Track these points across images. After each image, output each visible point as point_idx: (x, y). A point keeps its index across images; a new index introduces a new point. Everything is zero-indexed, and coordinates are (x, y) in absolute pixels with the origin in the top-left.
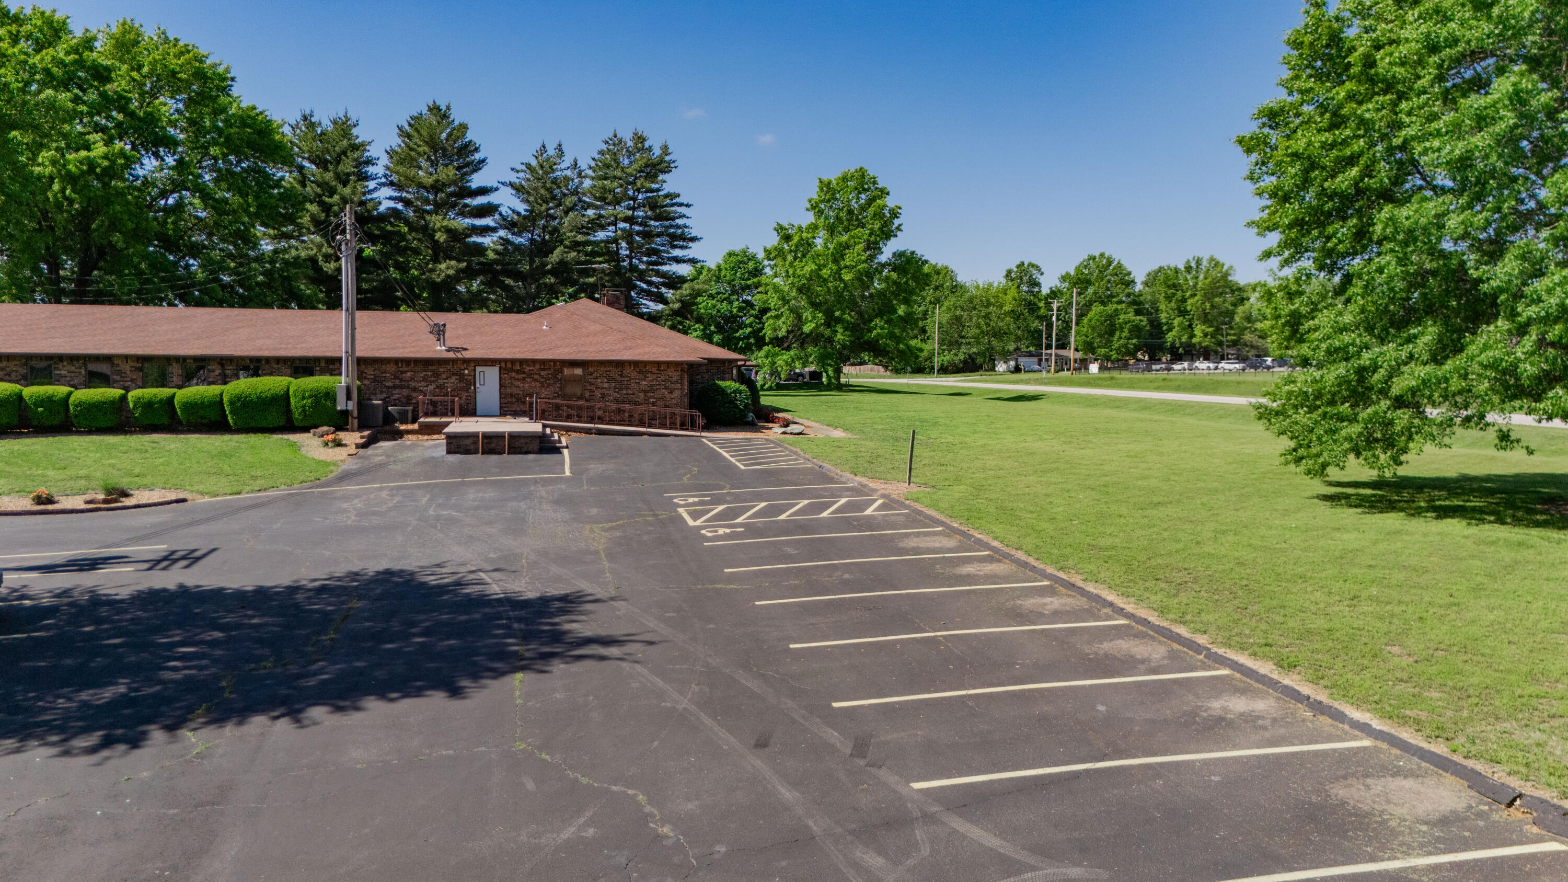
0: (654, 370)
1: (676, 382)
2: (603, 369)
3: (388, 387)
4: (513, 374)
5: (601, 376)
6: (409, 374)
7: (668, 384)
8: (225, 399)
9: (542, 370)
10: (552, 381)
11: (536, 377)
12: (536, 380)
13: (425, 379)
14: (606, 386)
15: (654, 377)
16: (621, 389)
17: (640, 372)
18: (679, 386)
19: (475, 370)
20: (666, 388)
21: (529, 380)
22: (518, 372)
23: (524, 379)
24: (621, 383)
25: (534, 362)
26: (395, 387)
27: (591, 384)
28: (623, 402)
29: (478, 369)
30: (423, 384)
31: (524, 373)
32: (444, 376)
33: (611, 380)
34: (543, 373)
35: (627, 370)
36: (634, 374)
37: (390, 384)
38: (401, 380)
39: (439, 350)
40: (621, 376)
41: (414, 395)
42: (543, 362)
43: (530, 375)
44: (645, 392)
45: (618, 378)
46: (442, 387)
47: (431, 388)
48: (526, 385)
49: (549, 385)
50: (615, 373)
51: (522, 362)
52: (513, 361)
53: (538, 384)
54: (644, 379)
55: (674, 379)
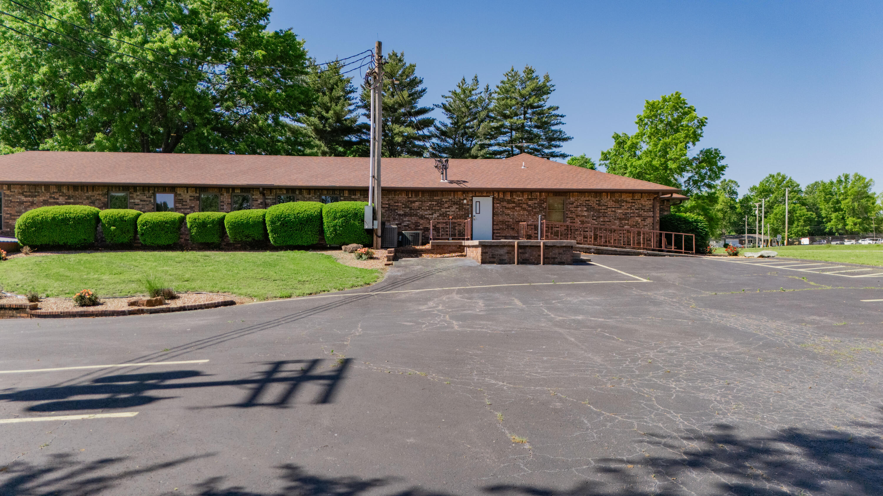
0: (629, 199)
1: (649, 210)
2: (583, 198)
3: (400, 215)
4: (505, 204)
5: (581, 205)
6: (417, 204)
7: (642, 212)
8: (267, 219)
9: (530, 200)
10: (538, 210)
11: (524, 206)
12: (524, 209)
13: (430, 208)
14: (585, 214)
15: (629, 205)
16: (599, 217)
17: (616, 201)
18: (651, 214)
19: (472, 200)
20: (639, 216)
21: (518, 209)
22: (509, 202)
23: (513, 208)
24: (599, 211)
25: (523, 192)
26: (405, 215)
27: (572, 212)
28: (601, 229)
29: (475, 199)
30: (429, 212)
31: (514, 202)
32: (446, 205)
33: (590, 209)
34: (530, 203)
35: (606, 199)
36: (611, 204)
37: (401, 212)
38: (411, 209)
39: (441, 183)
40: (599, 205)
41: (422, 221)
42: (530, 192)
43: (519, 205)
44: (620, 219)
45: (596, 207)
46: (444, 215)
47: (435, 216)
48: (516, 213)
49: (536, 213)
50: (593, 201)
51: (513, 192)
52: (504, 191)
53: (526, 213)
54: (620, 208)
55: (647, 208)
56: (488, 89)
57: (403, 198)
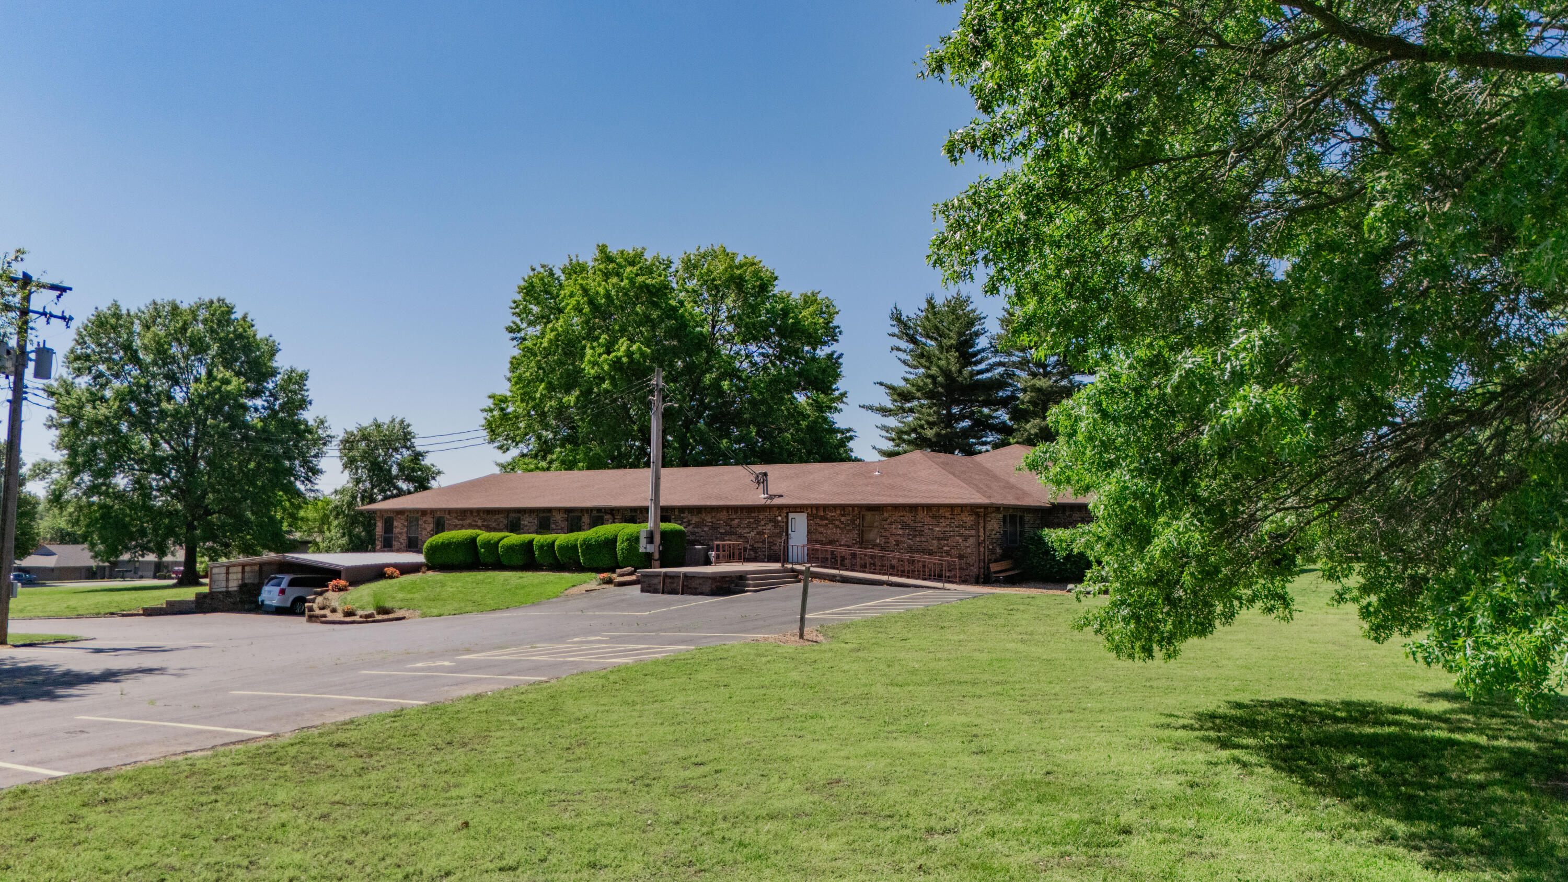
0: (948, 515)
1: (971, 528)
2: (897, 514)
4: (818, 521)
5: (896, 522)
6: (736, 521)
7: (962, 531)
9: (843, 515)
10: (850, 528)
11: (837, 523)
12: (837, 527)
13: (748, 526)
14: (900, 532)
15: (948, 522)
16: (915, 536)
17: (934, 517)
18: (973, 532)
19: (787, 517)
20: (960, 535)
21: (830, 526)
22: (822, 518)
23: (826, 525)
24: (914, 529)
25: (835, 507)
27: (886, 530)
28: (917, 551)
29: (791, 515)
30: (747, 530)
31: (827, 518)
32: (763, 522)
33: (905, 526)
34: (843, 519)
35: (921, 515)
36: (927, 520)
37: (722, 531)
38: (731, 527)
39: (758, 498)
40: (915, 521)
42: (843, 507)
43: (832, 521)
44: (939, 539)
45: (912, 524)
46: (761, 533)
47: (753, 534)
48: (829, 531)
49: (850, 531)
50: (908, 518)
51: (826, 507)
52: (817, 507)
53: (839, 531)
54: (937, 525)
55: (968, 525)
57: (723, 515)
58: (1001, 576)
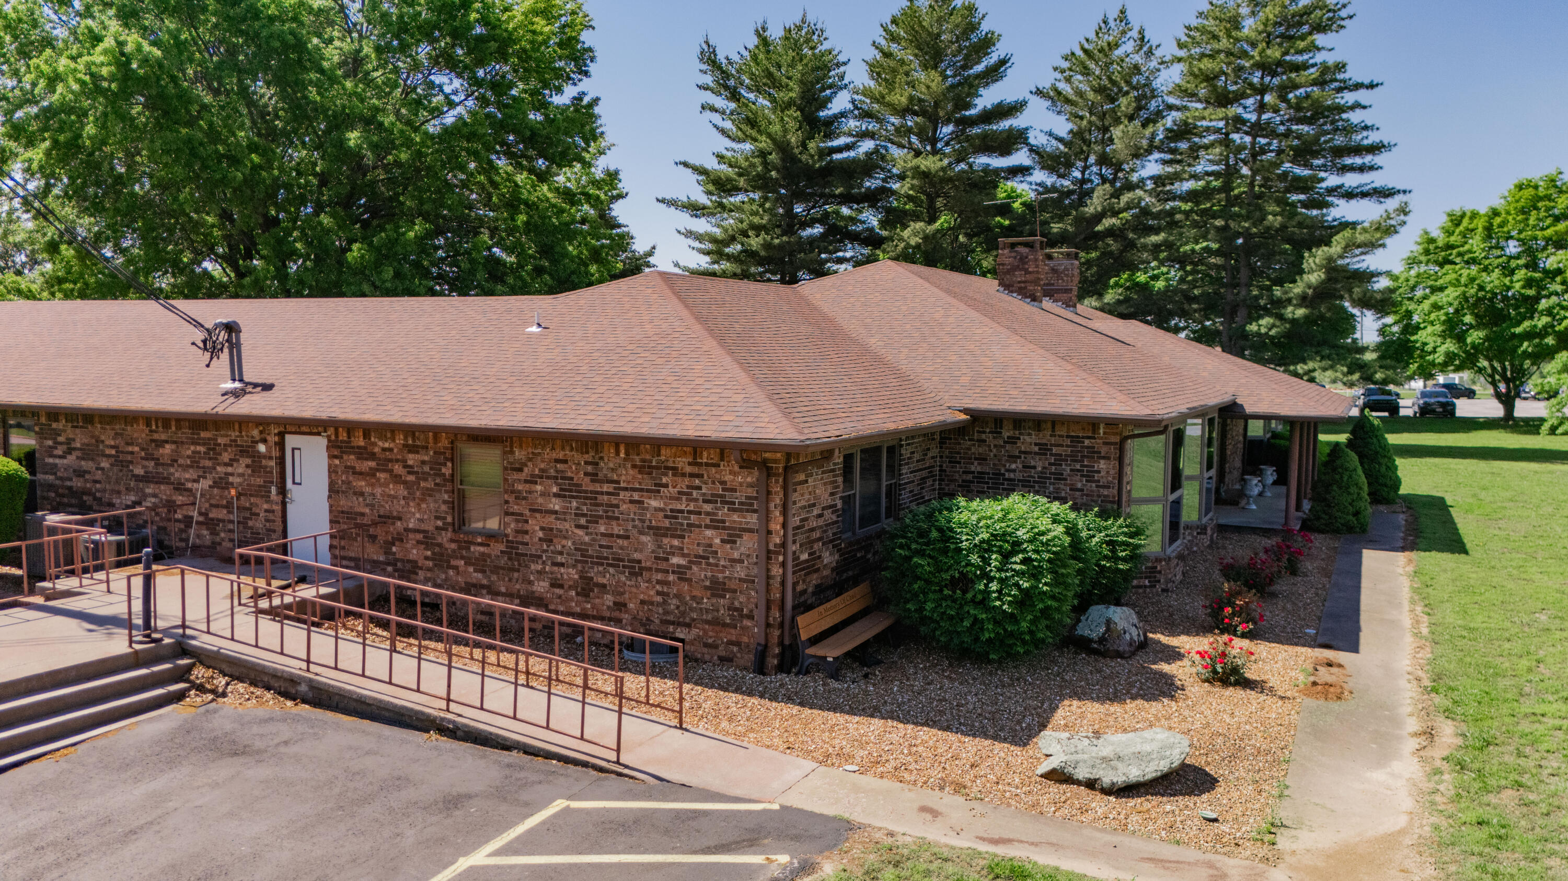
0: (682, 463)
1: (747, 507)
2: (549, 454)
3: (138, 478)
4: (351, 459)
5: (543, 475)
6: (169, 449)
7: (722, 513)
9: (414, 450)
10: (429, 484)
11: (398, 469)
12: (397, 479)
13: (195, 463)
14: (556, 505)
15: (683, 484)
16: (595, 520)
17: (645, 468)
18: (752, 519)
19: (281, 445)
20: (717, 524)
21: (382, 476)
22: (363, 456)
23: (372, 473)
24: (592, 498)
25: (387, 429)
26: (146, 479)
27: (519, 497)
28: (600, 560)
29: (291, 441)
30: (193, 473)
31: (372, 456)
32: (226, 457)
33: (569, 490)
34: (412, 459)
35: (610, 461)
36: (627, 475)
37: (139, 471)
38: (157, 463)
40: (594, 477)
41: (179, 499)
42: (410, 430)
43: (384, 464)
44: (658, 532)
45: (587, 485)
46: (222, 484)
47: (205, 484)
48: (378, 491)
49: (428, 493)
50: (578, 466)
51: (369, 429)
52: (351, 427)
53: (402, 491)
54: (654, 492)
55: (739, 497)
56: (1142, 39)
57: (140, 432)
58: (831, 651)
